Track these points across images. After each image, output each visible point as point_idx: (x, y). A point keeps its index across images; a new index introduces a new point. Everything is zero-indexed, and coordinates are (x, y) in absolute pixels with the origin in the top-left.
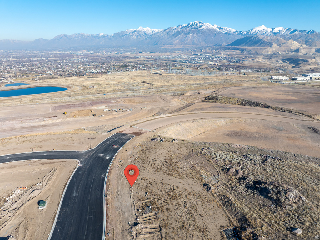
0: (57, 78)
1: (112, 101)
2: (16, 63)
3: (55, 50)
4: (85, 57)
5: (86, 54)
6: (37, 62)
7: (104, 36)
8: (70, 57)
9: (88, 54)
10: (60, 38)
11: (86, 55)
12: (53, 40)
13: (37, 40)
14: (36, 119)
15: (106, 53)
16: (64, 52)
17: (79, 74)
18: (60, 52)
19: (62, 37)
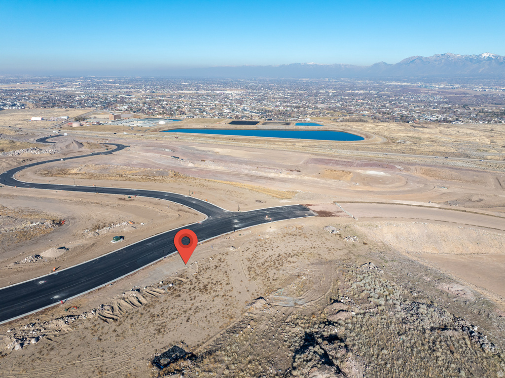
0: (366, 122)
1: (398, 167)
2: (334, 96)
3: (396, 80)
4: (438, 94)
5: (444, 88)
6: (361, 97)
7: (489, 59)
8: (416, 91)
9: (448, 89)
10: (411, 61)
11: (443, 90)
12: (399, 64)
13: (376, 65)
14: (274, 169)
15: (482, 88)
16: (408, 84)
17: (404, 119)
18: (403, 84)
19: (414, 61)
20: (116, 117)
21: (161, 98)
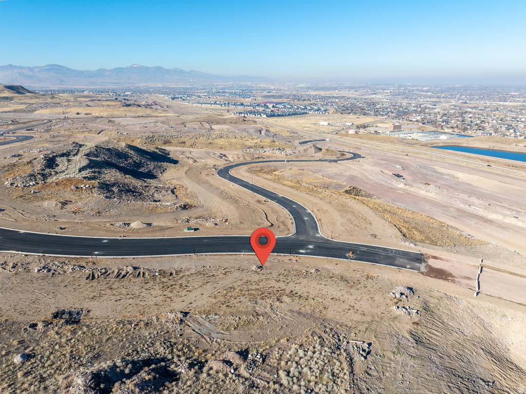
20: (395, 127)
21: (471, 110)
